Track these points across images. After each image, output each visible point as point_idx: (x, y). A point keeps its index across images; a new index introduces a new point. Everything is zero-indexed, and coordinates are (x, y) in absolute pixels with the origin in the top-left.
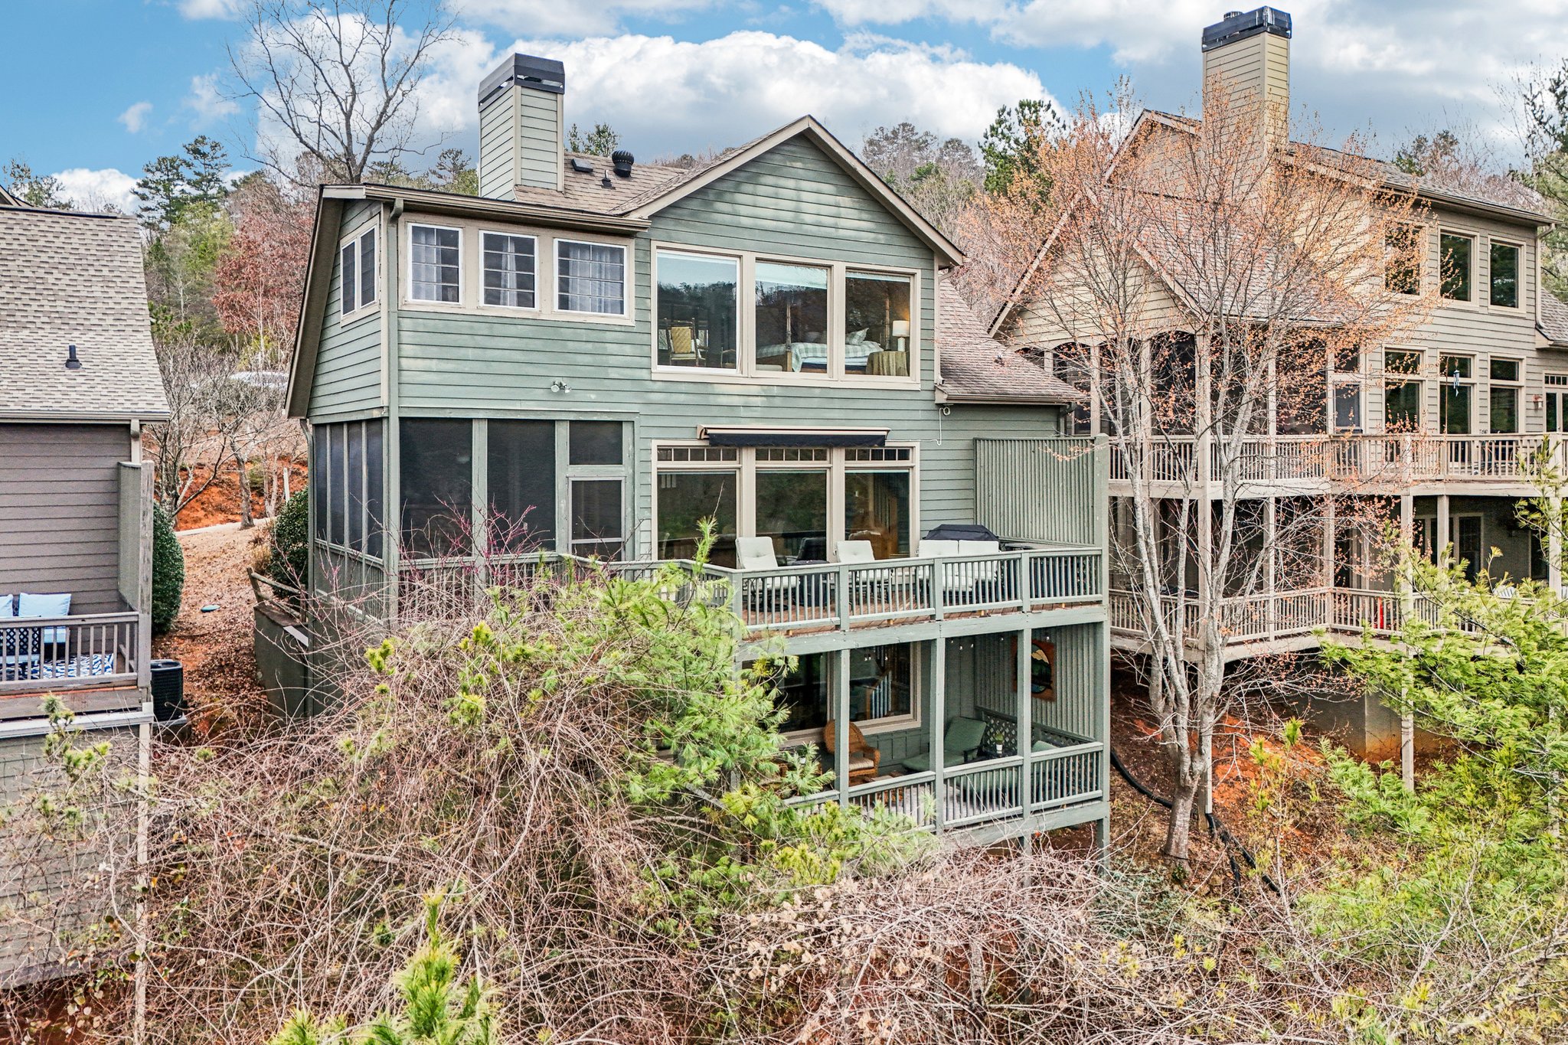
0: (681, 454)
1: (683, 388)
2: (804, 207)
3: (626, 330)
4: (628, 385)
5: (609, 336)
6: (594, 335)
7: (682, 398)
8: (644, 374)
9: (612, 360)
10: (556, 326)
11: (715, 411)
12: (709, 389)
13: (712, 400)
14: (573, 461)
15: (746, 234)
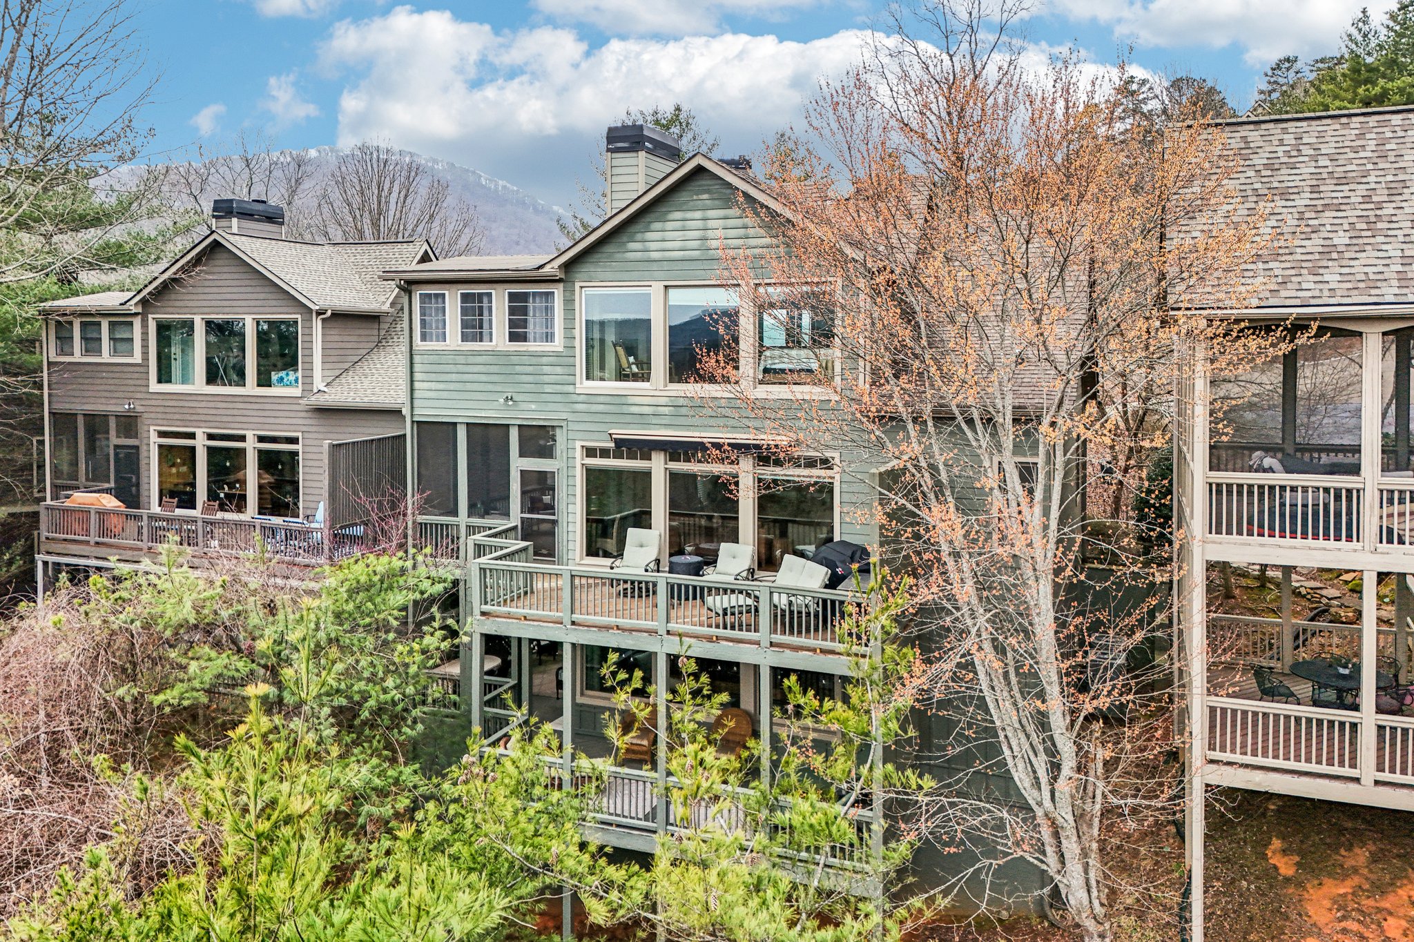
0: (605, 453)
1: (602, 399)
2: (710, 234)
3: (558, 355)
4: (558, 398)
5: (545, 360)
6: (534, 360)
7: (601, 408)
8: (570, 389)
9: (546, 379)
10: (507, 354)
11: (628, 419)
12: (623, 400)
13: (625, 409)
14: (522, 454)
15: (655, 266)
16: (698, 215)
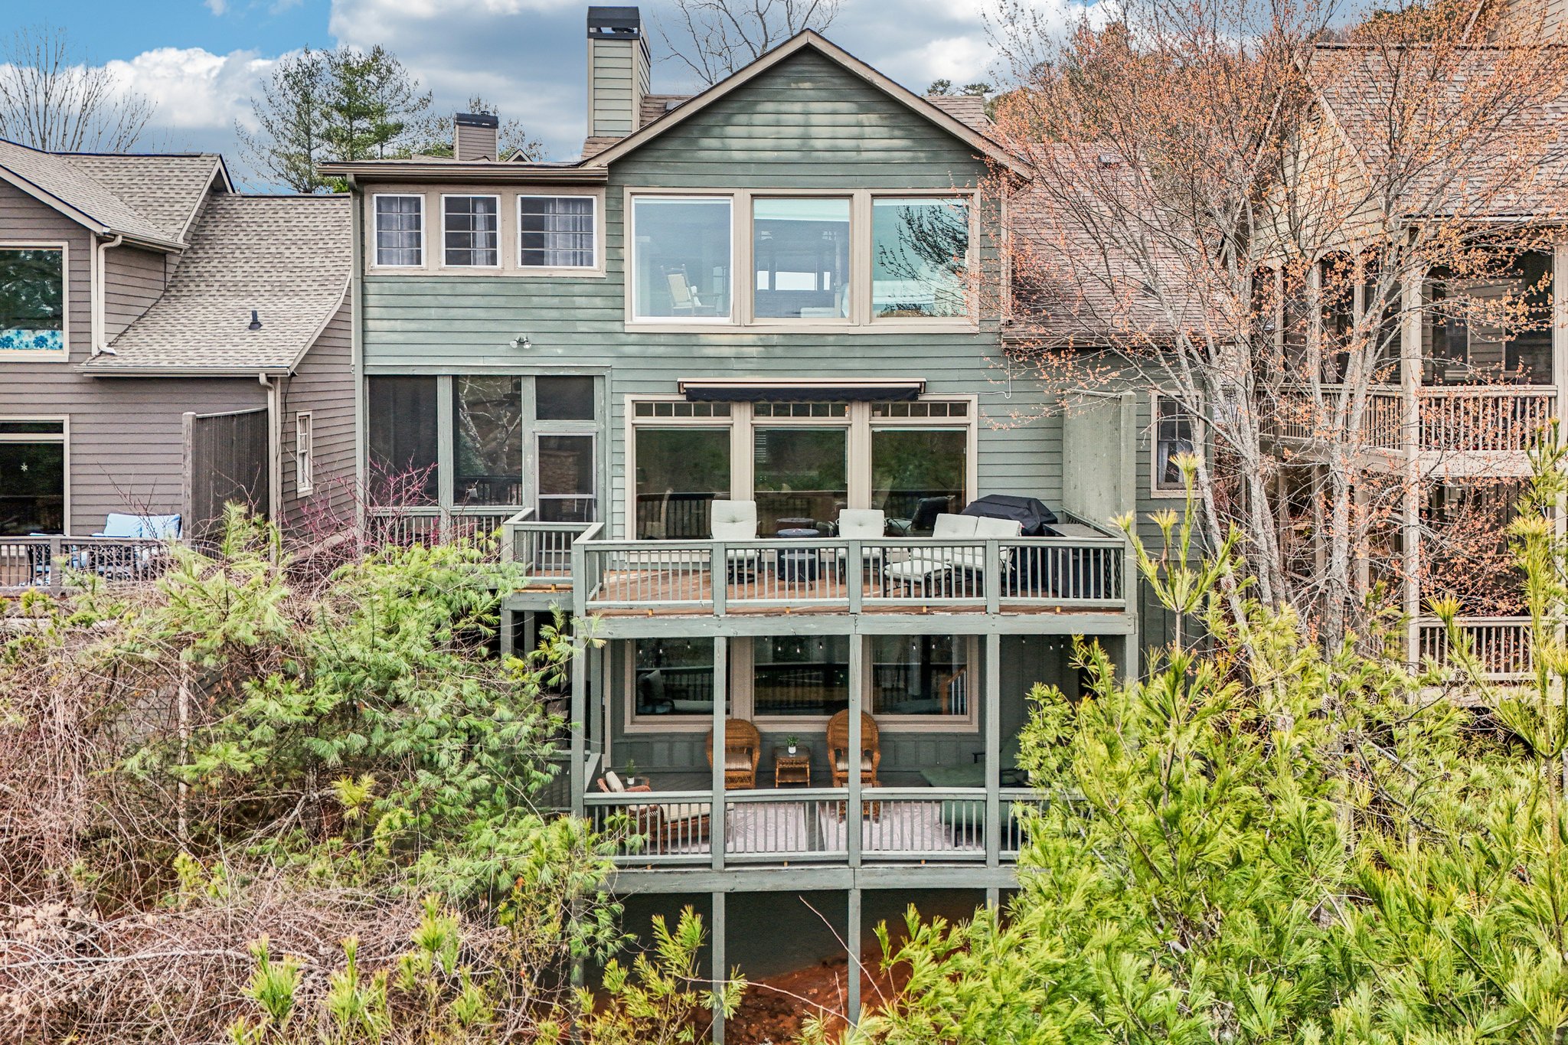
0: (664, 409)
1: (662, 339)
3: (597, 282)
4: (598, 339)
5: (577, 289)
6: (561, 290)
7: (660, 351)
8: (617, 326)
9: (580, 314)
10: (520, 282)
11: (700, 364)
12: (694, 340)
13: (696, 351)
14: (542, 416)
15: (738, 169)
16: (798, 107)
